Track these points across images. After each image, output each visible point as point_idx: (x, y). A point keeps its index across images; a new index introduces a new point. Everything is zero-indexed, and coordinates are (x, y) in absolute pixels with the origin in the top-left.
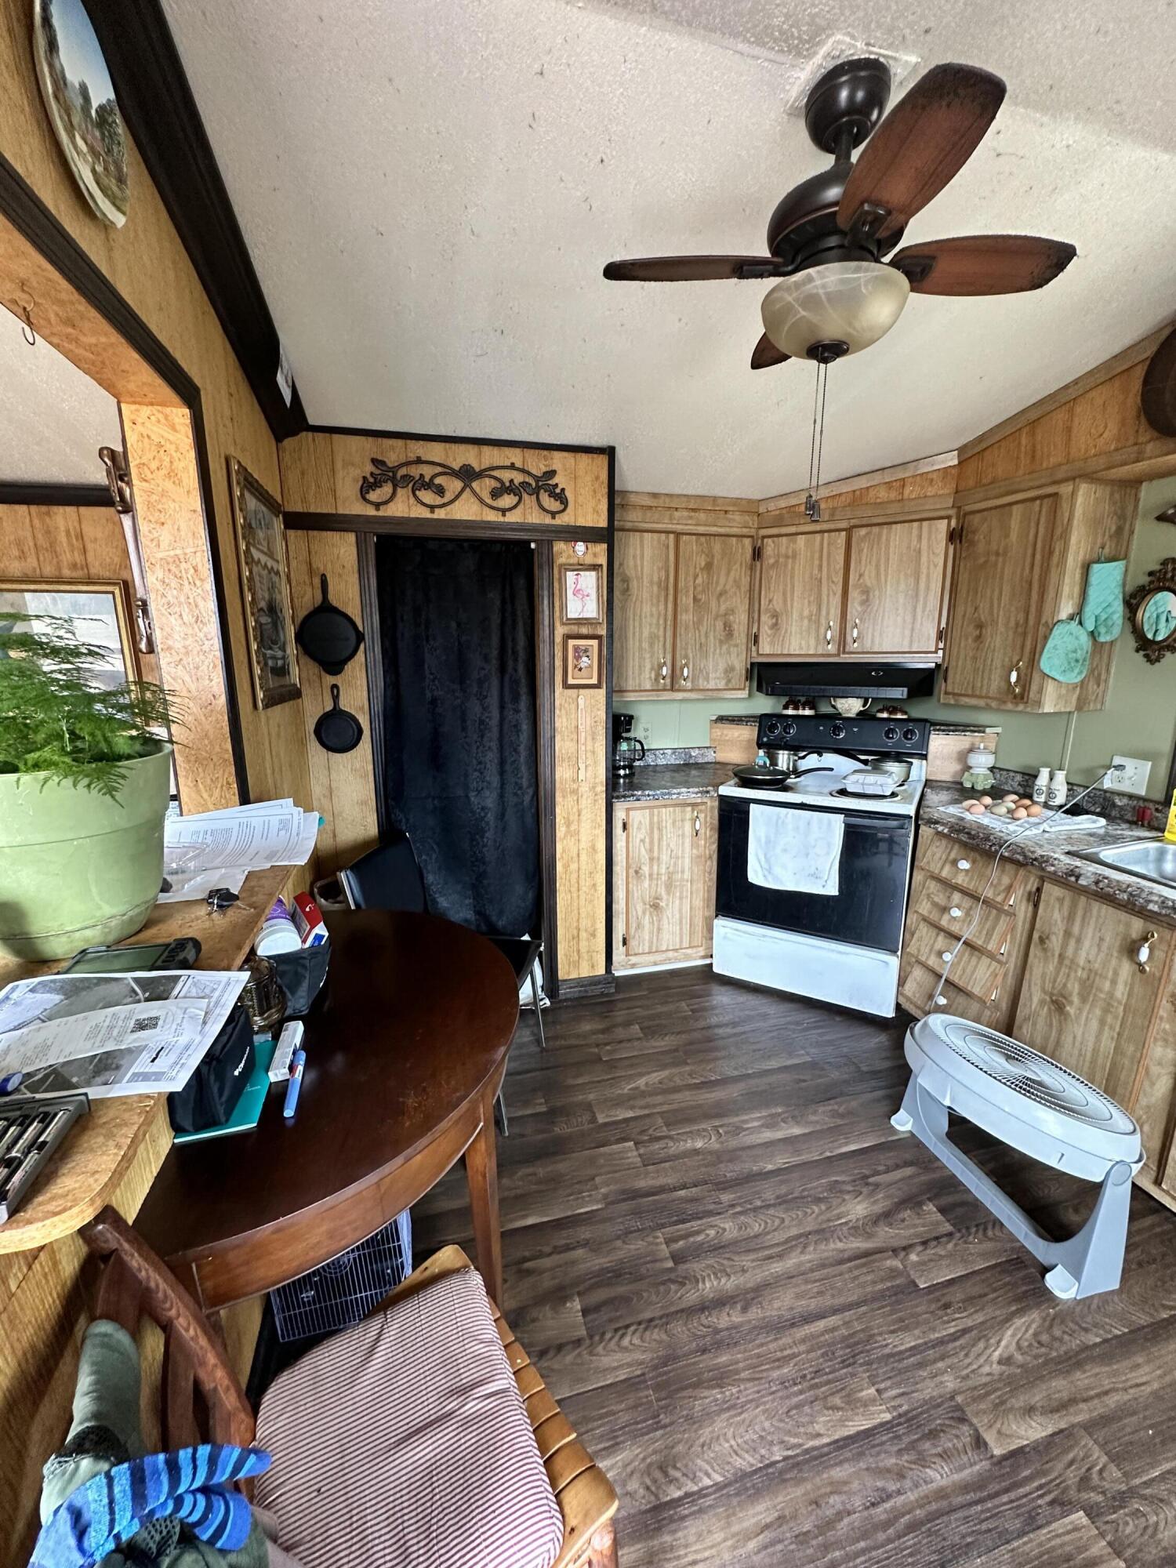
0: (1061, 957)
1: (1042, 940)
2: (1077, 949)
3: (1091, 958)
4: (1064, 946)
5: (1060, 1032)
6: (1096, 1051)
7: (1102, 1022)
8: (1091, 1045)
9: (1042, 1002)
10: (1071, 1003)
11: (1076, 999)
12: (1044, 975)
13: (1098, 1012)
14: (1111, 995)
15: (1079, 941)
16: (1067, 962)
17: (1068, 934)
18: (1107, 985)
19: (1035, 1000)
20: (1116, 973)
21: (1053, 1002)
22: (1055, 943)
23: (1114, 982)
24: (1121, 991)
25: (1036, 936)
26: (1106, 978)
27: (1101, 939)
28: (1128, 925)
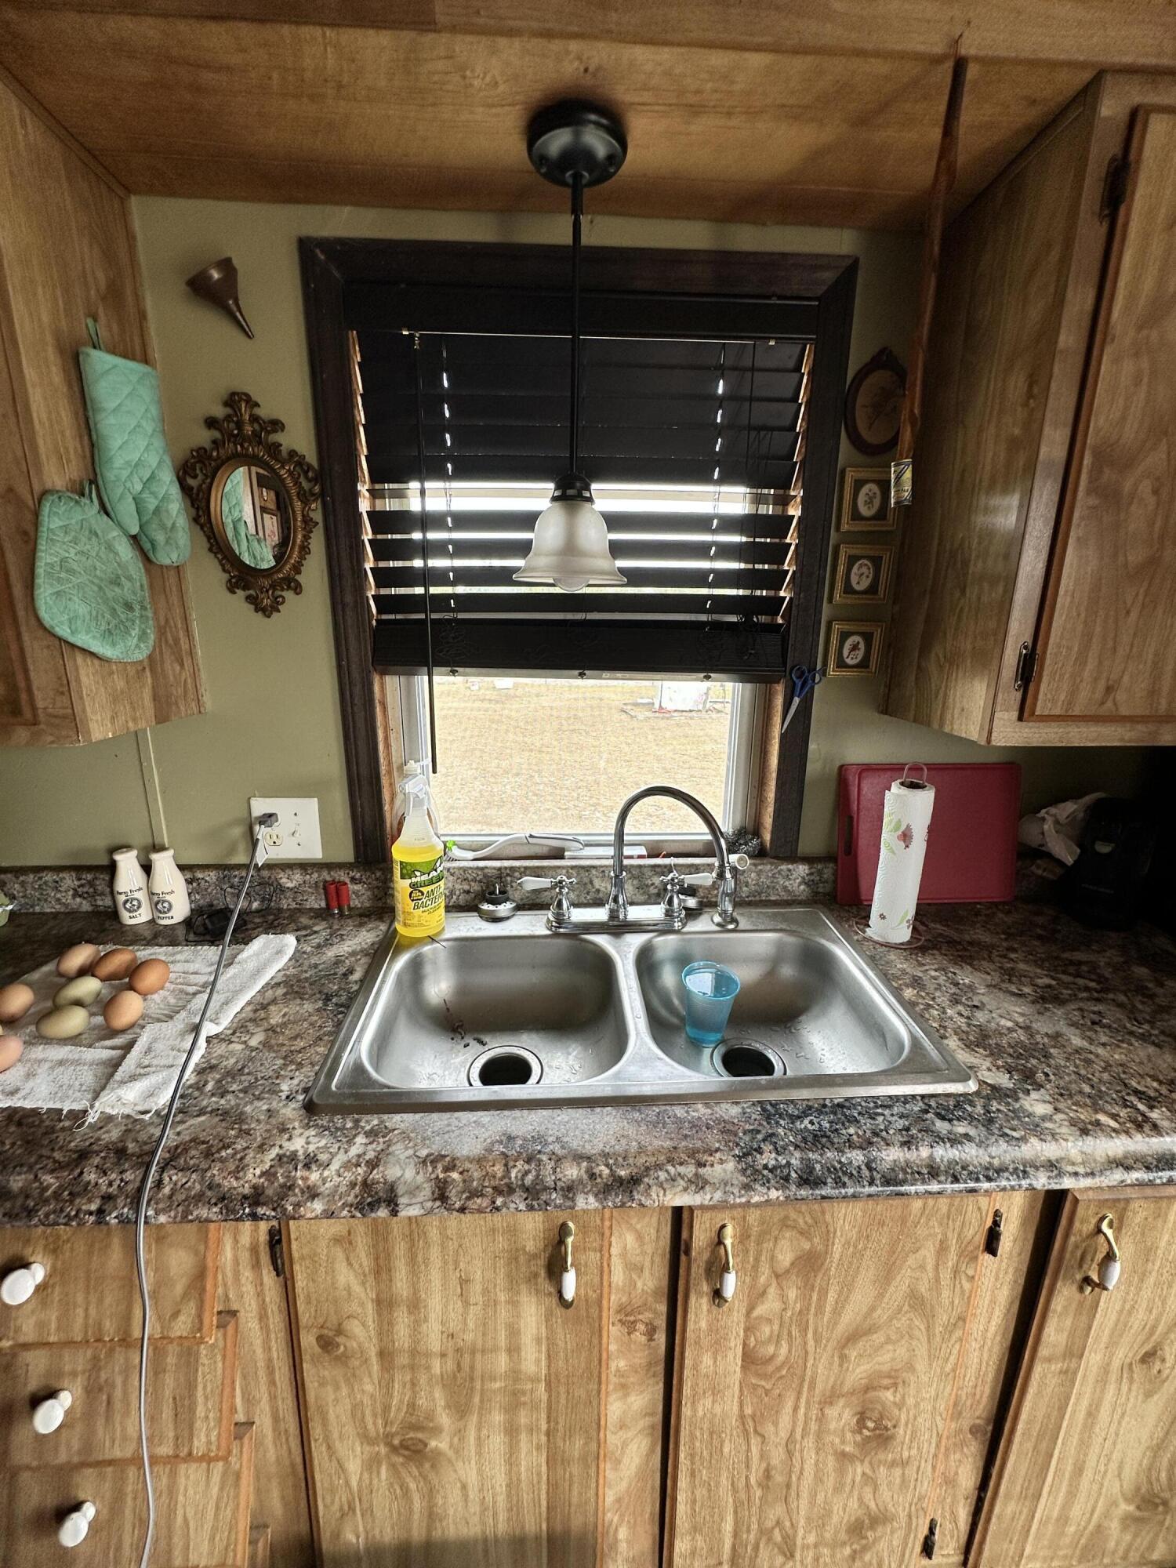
0: (386, 1355)
1: (326, 1344)
2: (416, 1326)
3: (454, 1326)
4: (385, 1328)
5: (430, 1493)
6: (512, 1485)
7: (512, 1431)
8: (500, 1479)
9: (371, 1464)
10: (437, 1431)
11: (444, 1419)
12: (356, 1409)
13: (498, 1417)
14: (515, 1375)
15: (415, 1305)
16: (403, 1360)
17: (385, 1304)
18: (502, 1362)
19: (354, 1467)
20: (514, 1332)
21: (394, 1449)
22: (362, 1333)
23: (514, 1350)
24: (532, 1360)
25: (308, 1340)
26: (495, 1349)
27: (464, 1282)
28: (512, 1231)
